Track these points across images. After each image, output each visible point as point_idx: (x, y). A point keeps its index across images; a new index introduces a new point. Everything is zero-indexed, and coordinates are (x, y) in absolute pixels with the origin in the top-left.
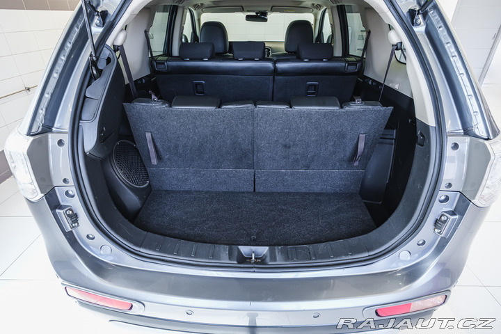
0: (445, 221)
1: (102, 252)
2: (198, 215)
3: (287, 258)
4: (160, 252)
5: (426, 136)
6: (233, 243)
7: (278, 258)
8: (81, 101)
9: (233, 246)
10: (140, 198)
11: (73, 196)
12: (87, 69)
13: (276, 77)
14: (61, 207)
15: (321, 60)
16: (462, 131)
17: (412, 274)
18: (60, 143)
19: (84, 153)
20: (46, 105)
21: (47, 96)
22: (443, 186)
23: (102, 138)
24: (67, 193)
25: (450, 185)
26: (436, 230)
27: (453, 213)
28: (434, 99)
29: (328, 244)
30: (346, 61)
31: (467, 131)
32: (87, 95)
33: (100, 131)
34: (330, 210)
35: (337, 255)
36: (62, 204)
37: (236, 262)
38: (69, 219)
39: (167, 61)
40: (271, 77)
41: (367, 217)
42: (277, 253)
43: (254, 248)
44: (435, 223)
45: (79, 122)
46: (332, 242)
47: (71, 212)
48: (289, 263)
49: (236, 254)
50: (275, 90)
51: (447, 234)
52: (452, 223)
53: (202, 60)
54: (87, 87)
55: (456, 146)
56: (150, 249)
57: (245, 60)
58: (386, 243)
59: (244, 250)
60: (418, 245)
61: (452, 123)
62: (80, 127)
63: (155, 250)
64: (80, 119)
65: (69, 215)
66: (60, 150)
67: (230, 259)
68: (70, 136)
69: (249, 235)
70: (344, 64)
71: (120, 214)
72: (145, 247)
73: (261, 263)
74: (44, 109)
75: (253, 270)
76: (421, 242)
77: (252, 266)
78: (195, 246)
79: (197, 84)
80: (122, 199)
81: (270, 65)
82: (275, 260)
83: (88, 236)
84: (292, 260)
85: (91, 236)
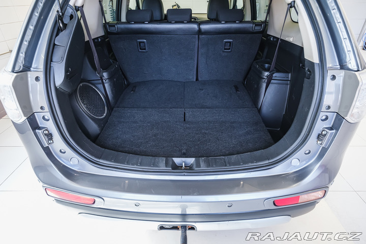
0: (325, 135)
1: (71, 163)
2: (142, 137)
3: (209, 165)
4: (115, 162)
5: (311, 71)
6: (168, 156)
7: (202, 166)
8: (51, 48)
9: (169, 158)
10: (99, 126)
11: (48, 120)
12: (56, 23)
13: (200, 36)
14: (40, 128)
15: (234, 22)
16: (339, 67)
17: (301, 175)
18: (37, 79)
19: (56, 87)
20: (25, 50)
21: (25, 43)
22: (324, 108)
23: (69, 77)
24: (44, 118)
25: (329, 107)
26: (319, 142)
27: (331, 129)
28: (318, 42)
29: (239, 155)
30: (253, 23)
31: (343, 66)
32: (56, 43)
33: (66, 71)
34: (241, 133)
35: (245, 163)
36: (40, 126)
37: (171, 169)
38: (46, 137)
39: (117, 24)
40: (197, 36)
41: (268, 137)
42: (201, 162)
43: (184, 159)
44: (318, 137)
45: (51, 64)
46: (241, 154)
47: (47, 132)
48: (210, 169)
49: (171, 163)
50: (200, 46)
51: (326, 145)
52: (330, 136)
53: (143, 23)
54: (56, 37)
55: (334, 77)
56: (107, 160)
57: (177, 22)
58: (282, 153)
59: (177, 160)
60: (306, 154)
61: (331, 60)
62: (52, 68)
63: (111, 161)
64: (51, 61)
65: (46, 134)
66: (37, 84)
67: (166, 166)
68: (44, 74)
69: (180, 151)
70: (252, 25)
71: (84, 135)
72: (104, 159)
73: (189, 169)
74: (24, 53)
75: (183, 174)
76: (307, 152)
77: (183, 171)
78: (140, 158)
79: (140, 43)
80: (86, 126)
81: (195, 26)
82: (200, 167)
83: (61, 151)
84: (212, 166)
85: (63, 151)
